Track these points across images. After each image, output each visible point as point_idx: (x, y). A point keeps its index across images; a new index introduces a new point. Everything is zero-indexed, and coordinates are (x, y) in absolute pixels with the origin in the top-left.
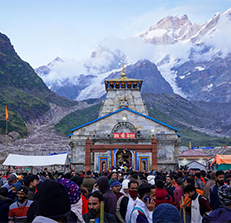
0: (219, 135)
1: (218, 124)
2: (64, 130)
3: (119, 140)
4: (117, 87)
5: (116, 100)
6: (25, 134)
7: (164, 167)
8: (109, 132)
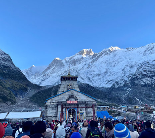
0: (106, 102)
1: (106, 97)
2: (34, 100)
3: (70, 104)
4: (67, 79)
5: (66, 85)
6: (14, 102)
7: (90, 117)
8: (65, 100)
